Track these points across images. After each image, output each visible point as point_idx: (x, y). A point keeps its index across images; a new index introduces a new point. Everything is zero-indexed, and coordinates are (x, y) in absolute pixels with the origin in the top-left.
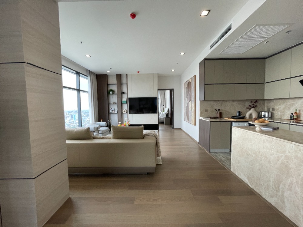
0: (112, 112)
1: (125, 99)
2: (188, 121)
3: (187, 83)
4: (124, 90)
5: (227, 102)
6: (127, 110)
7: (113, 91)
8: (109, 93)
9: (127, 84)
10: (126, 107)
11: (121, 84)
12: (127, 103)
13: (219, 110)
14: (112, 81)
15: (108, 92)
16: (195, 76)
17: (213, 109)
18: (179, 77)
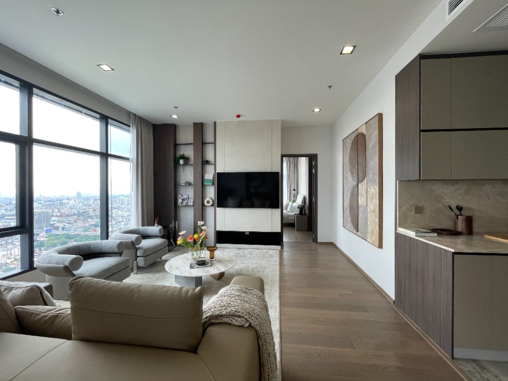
0: (182, 203)
1: (209, 175)
2: (355, 232)
3: (354, 136)
4: (210, 156)
5: (484, 185)
6: (214, 199)
7: (186, 159)
8: (176, 163)
9: (215, 143)
10: (211, 193)
11: (204, 144)
12: (213, 184)
13: (460, 209)
14: (186, 136)
15: (175, 161)
16: (380, 116)
17: (440, 205)
18: (329, 128)
